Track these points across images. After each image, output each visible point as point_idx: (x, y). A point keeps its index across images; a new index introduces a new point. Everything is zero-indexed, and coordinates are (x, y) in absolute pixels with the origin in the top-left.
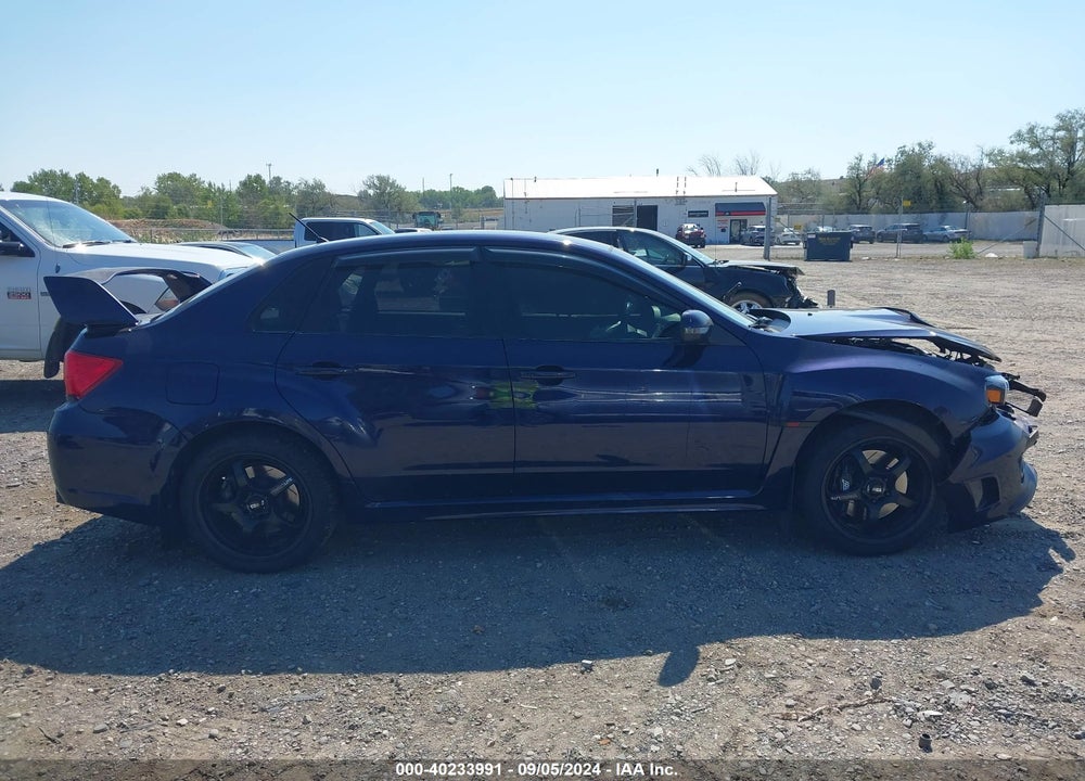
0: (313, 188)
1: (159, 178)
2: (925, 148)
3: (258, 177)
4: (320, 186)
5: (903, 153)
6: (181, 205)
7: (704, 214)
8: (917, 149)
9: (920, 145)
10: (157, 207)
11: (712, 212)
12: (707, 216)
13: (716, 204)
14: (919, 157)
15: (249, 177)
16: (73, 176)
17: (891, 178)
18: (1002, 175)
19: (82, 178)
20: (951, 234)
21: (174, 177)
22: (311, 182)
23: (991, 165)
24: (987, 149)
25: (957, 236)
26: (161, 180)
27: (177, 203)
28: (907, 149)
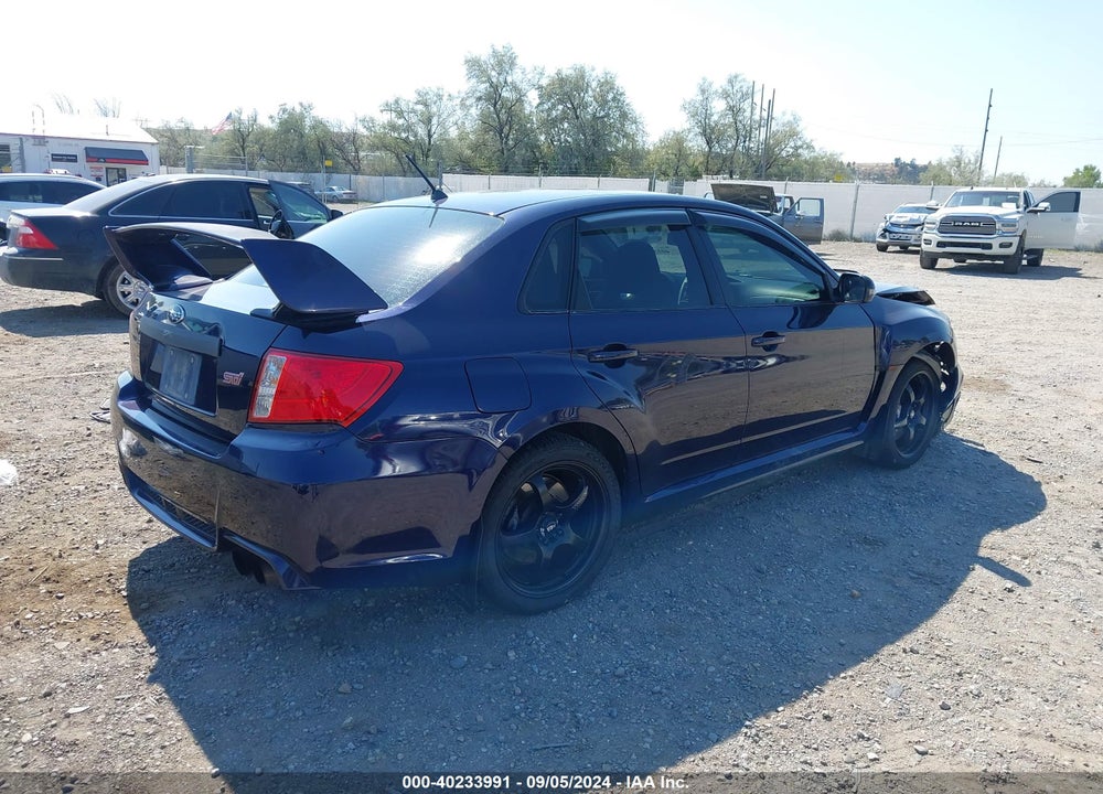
2: (307, 108)
5: (284, 111)
7: (72, 159)
8: (298, 109)
9: (301, 104)
11: (82, 157)
12: (76, 161)
13: (86, 148)
14: (302, 117)
17: (276, 135)
18: (376, 141)
20: (341, 195)
23: (365, 132)
24: (360, 116)
25: (345, 197)
28: (287, 107)
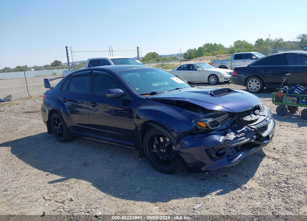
0: (279, 41)
1: (235, 42)
3: (261, 39)
4: (281, 40)
6: (239, 49)
10: (232, 50)
15: (259, 39)
16: (213, 44)
19: (215, 44)
21: (239, 41)
22: (278, 39)
26: (235, 43)
27: (237, 49)
